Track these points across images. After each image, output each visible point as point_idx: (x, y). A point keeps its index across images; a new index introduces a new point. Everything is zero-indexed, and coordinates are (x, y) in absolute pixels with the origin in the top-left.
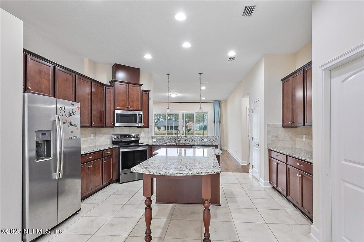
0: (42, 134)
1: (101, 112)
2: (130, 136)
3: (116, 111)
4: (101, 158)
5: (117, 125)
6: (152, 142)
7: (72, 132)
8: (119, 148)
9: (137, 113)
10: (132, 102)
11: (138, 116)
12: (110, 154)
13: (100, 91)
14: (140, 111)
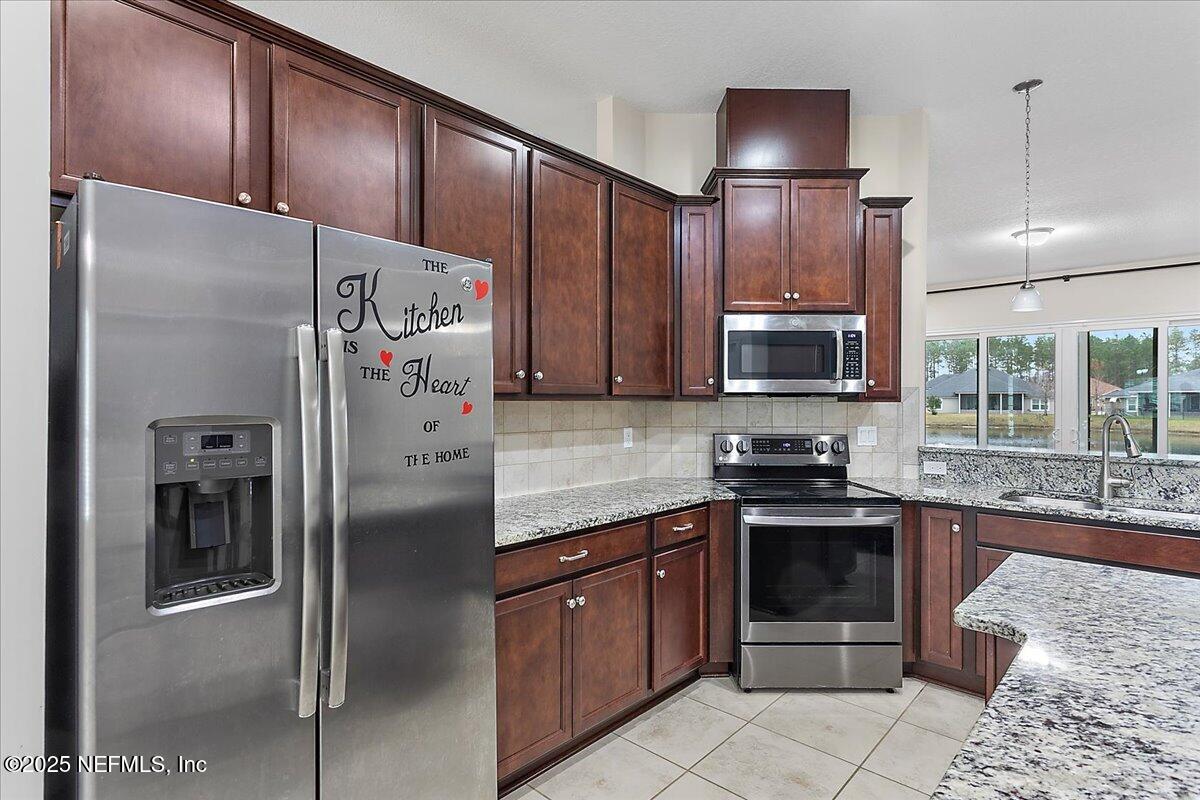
0: (210, 442)
1: (660, 329)
2: (800, 444)
3: (728, 318)
4: (640, 556)
5: (732, 386)
6: (923, 478)
7: (431, 426)
8: (737, 504)
9: (836, 325)
10: (810, 268)
11: (839, 335)
12: (690, 536)
13: (652, 227)
14: (851, 313)
